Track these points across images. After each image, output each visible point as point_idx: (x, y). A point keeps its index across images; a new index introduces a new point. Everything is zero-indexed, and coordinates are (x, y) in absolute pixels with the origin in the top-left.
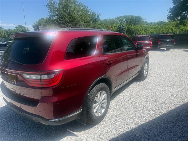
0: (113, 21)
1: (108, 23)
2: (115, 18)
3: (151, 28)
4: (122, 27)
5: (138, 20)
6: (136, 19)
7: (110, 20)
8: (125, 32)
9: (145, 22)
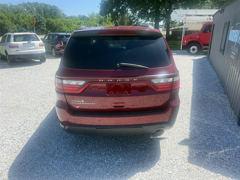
0: (17, 8)
1: (9, 11)
2: (20, 5)
3: (74, 23)
4: (39, 19)
5: (54, 11)
6: (51, 10)
7: (12, 6)
8: (44, 27)
9: (63, 14)
